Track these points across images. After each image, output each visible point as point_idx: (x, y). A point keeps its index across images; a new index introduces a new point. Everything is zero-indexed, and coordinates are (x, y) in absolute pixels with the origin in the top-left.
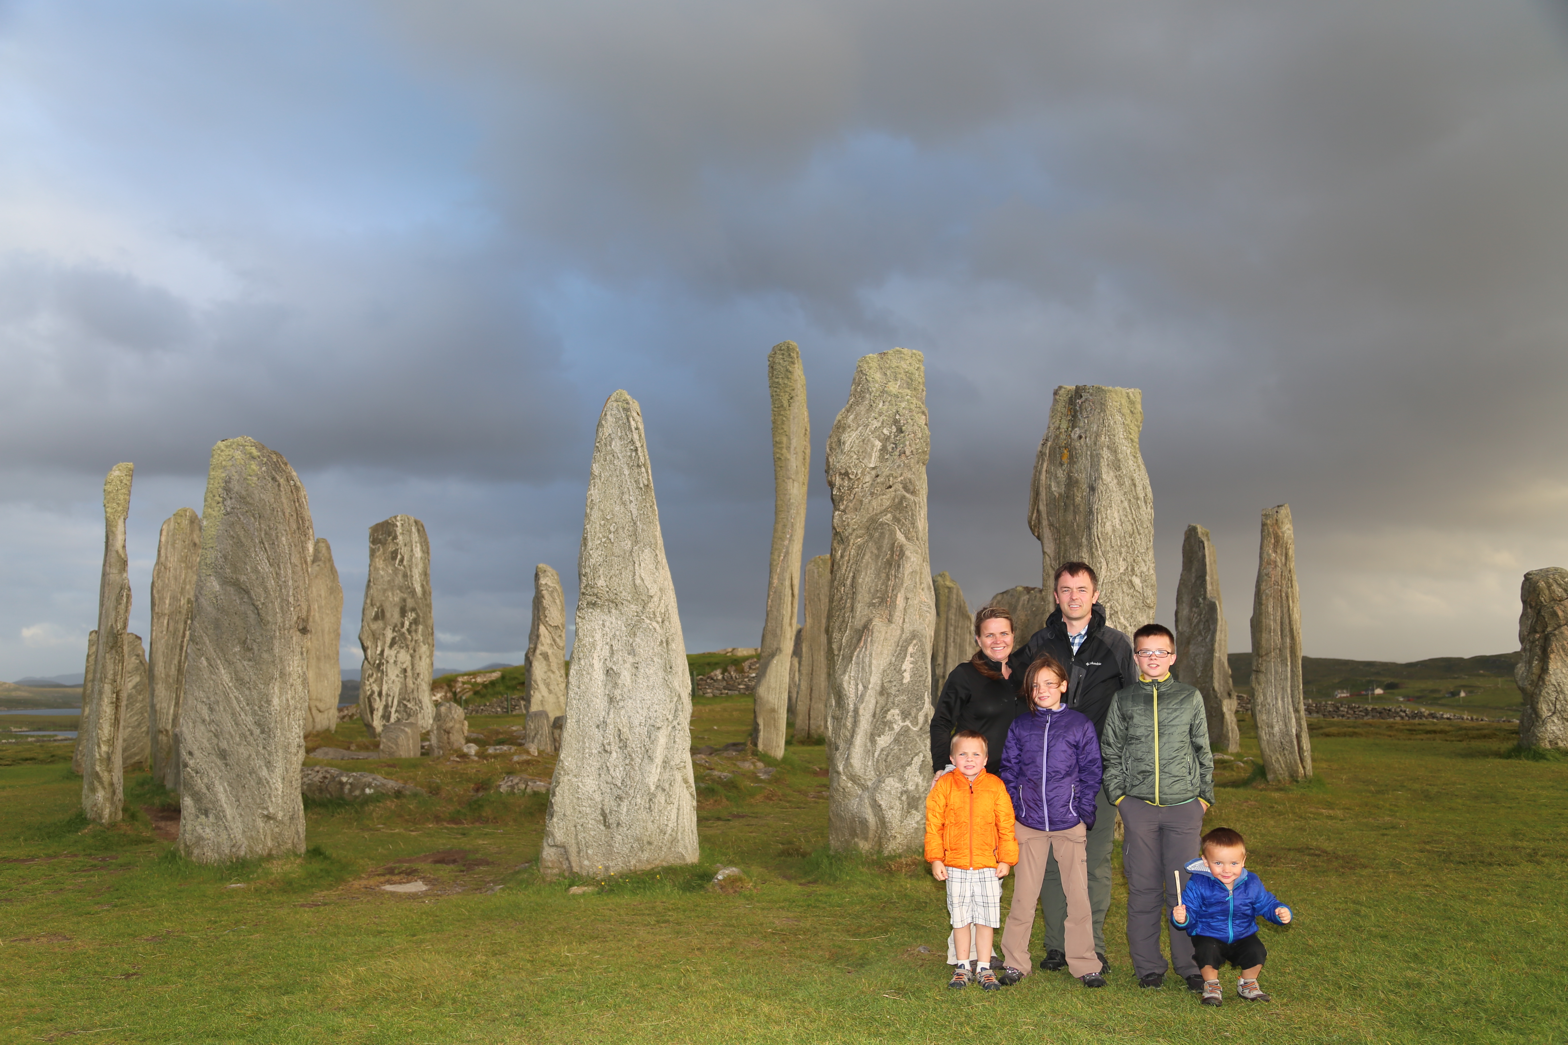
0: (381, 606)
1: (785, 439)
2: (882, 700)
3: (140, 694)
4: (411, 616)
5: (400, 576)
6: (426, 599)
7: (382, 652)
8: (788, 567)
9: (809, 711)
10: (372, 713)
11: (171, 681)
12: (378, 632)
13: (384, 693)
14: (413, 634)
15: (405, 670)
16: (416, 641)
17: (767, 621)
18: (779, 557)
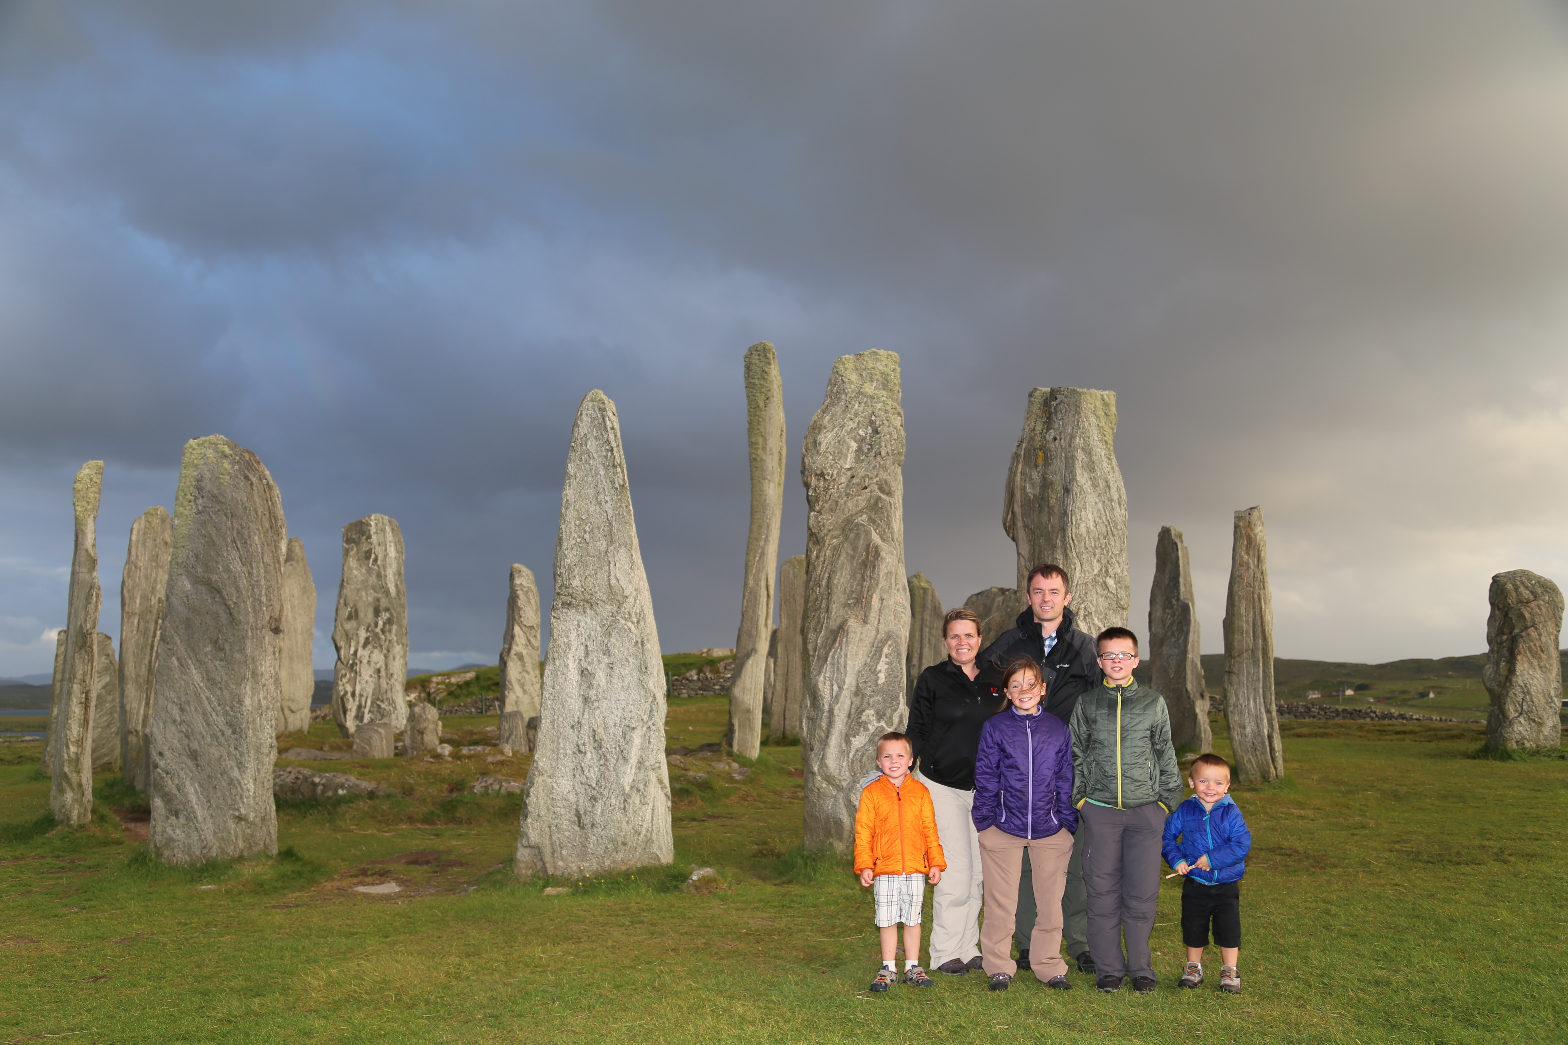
0: (355, 605)
1: (760, 440)
2: (857, 701)
3: (109, 694)
4: (385, 616)
5: (374, 576)
6: (400, 599)
7: (356, 652)
8: (764, 567)
9: (784, 712)
10: (345, 713)
11: (141, 681)
12: (351, 632)
13: (357, 693)
14: (387, 634)
15: (379, 671)
16: (390, 641)
17: (742, 621)
18: (755, 557)
